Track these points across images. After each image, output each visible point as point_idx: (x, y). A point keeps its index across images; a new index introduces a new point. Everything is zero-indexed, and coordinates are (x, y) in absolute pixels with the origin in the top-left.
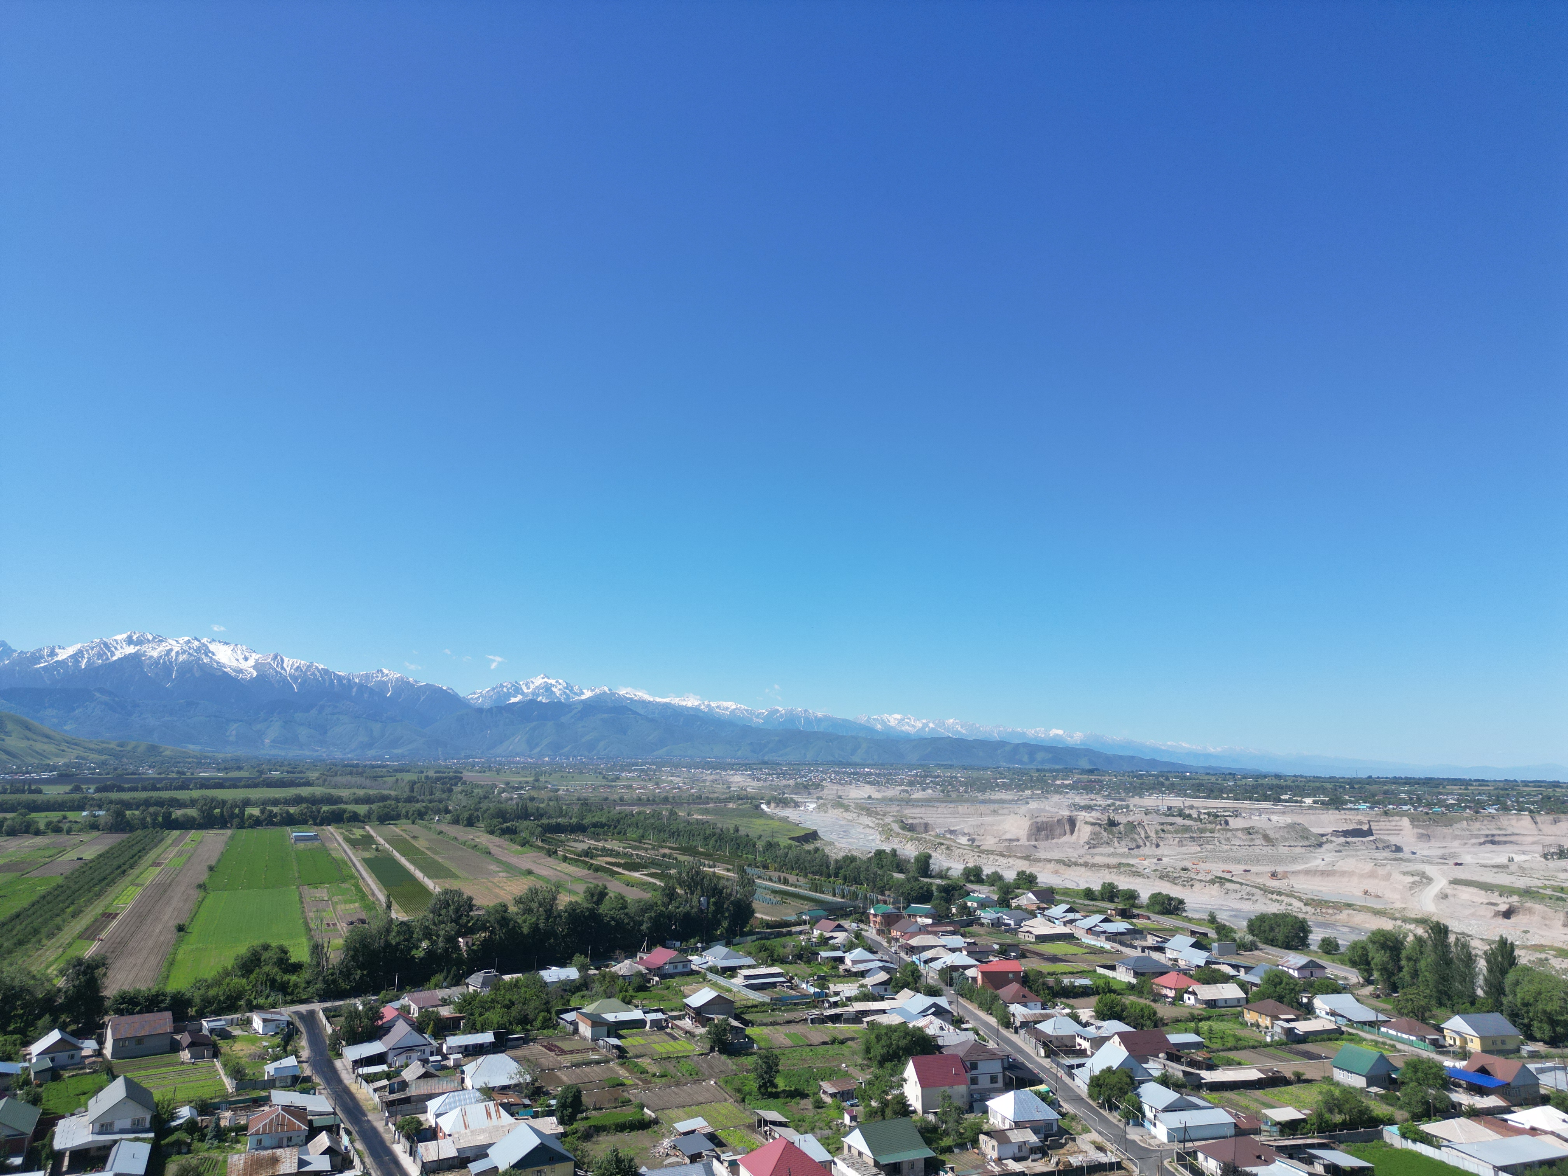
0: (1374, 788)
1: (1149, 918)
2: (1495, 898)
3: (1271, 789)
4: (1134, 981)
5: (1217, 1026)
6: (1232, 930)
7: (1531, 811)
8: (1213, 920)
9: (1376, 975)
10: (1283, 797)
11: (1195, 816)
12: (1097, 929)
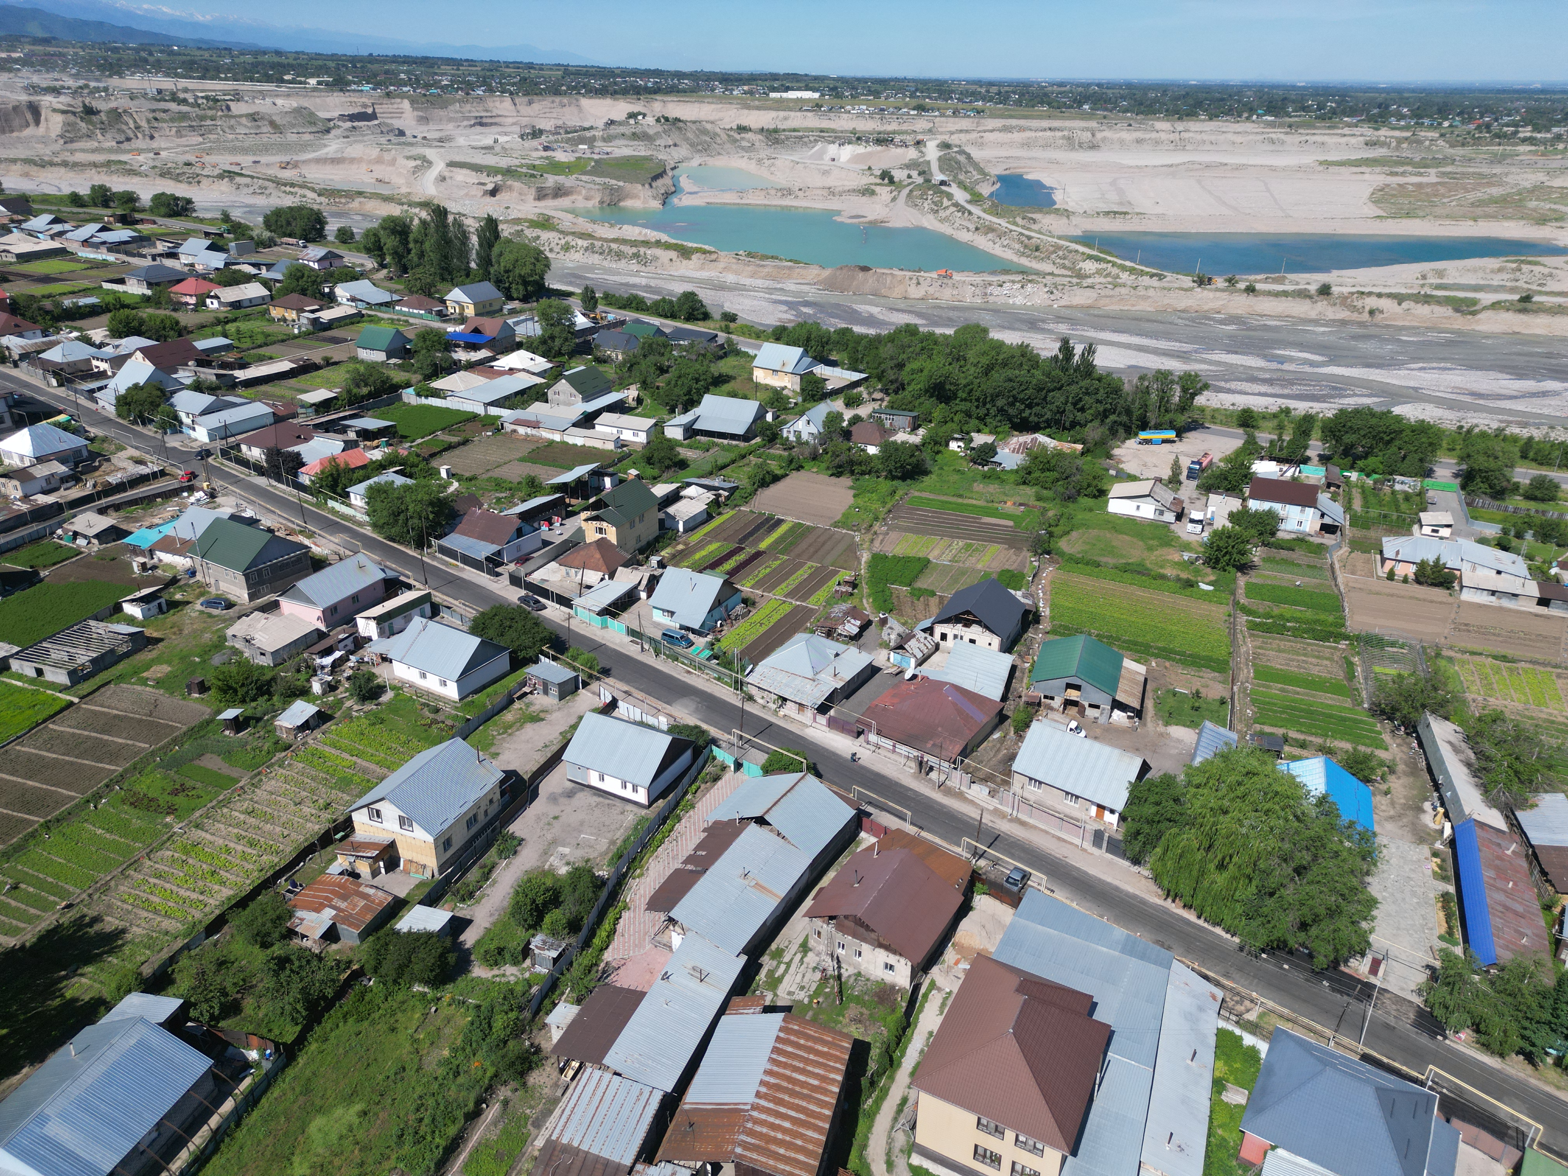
0: (375, 67)
1: (154, 223)
2: (484, 178)
3: (272, 68)
4: (149, 292)
5: (244, 326)
6: (248, 228)
7: (511, 94)
8: (226, 218)
9: (388, 259)
10: (286, 77)
11: (191, 100)
12: (95, 240)
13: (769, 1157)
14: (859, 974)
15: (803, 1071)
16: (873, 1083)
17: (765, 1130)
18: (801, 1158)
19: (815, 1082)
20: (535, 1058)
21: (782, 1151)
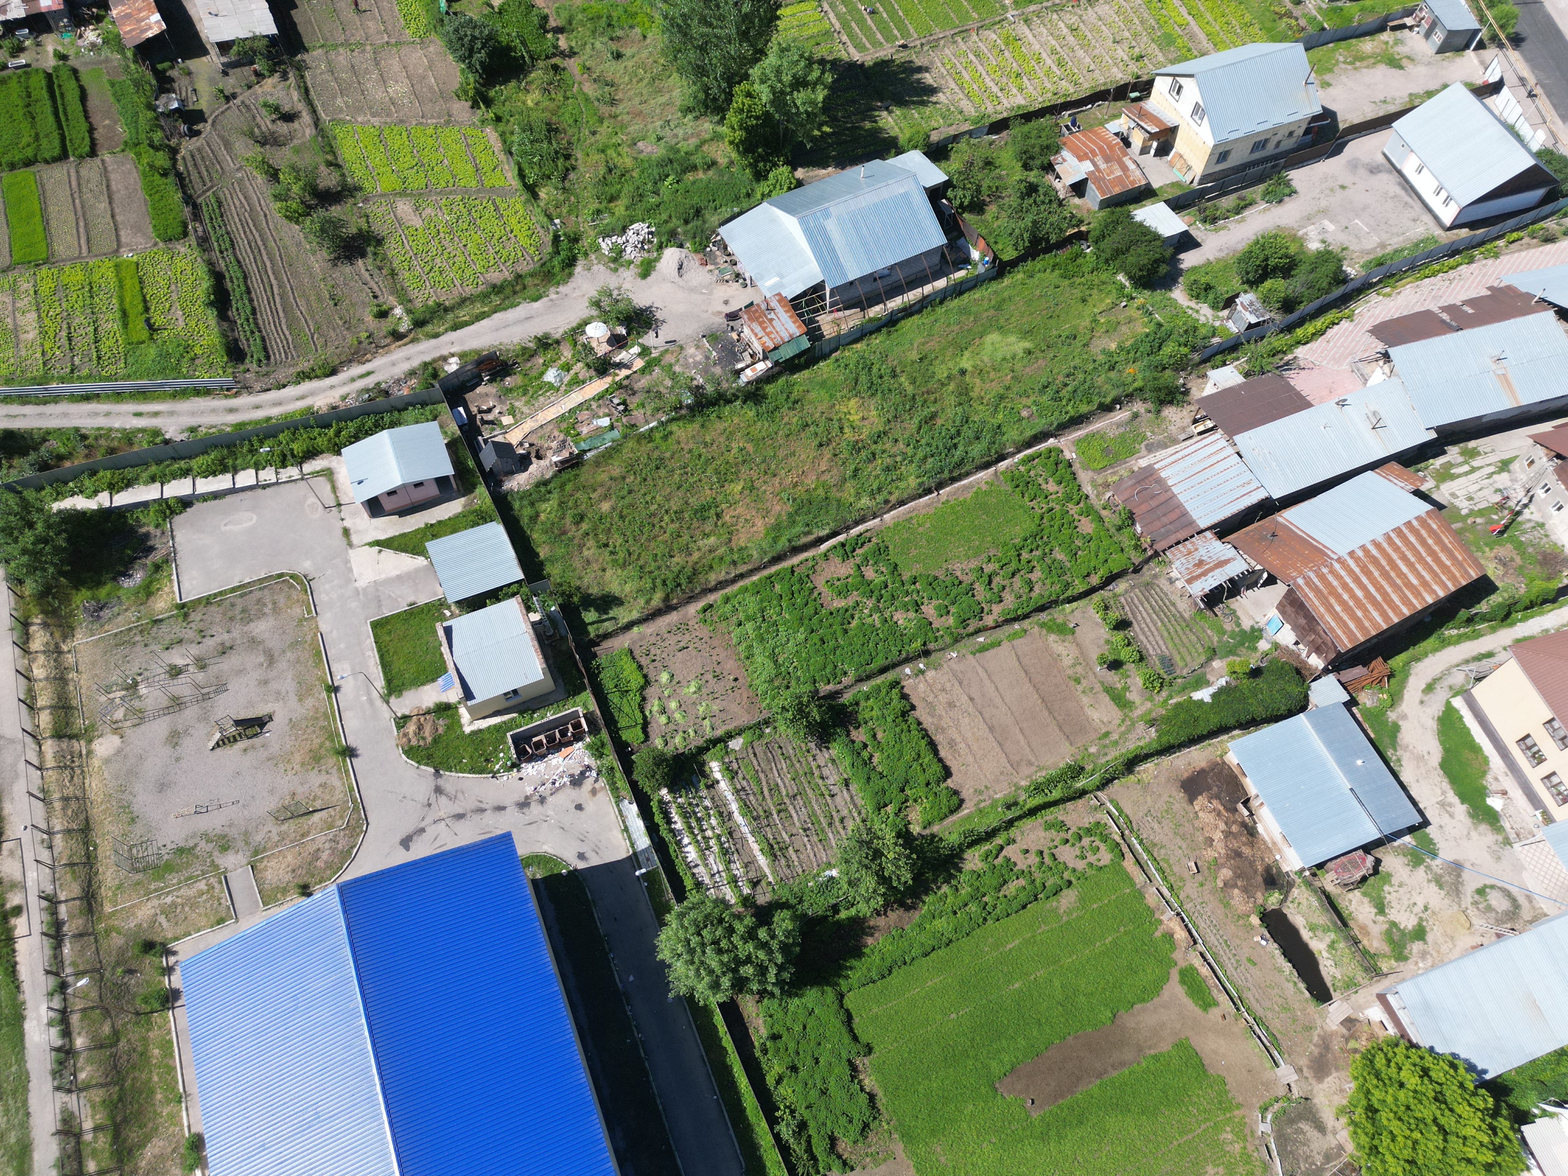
13: (1323, 604)
14: (1542, 525)
15: (1410, 565)
16: (1470, 621)
17: (1335, 583)
18: (1352, 625)
19: (1415, 581)
20: (1180, 397)
21: (1338, 608)
